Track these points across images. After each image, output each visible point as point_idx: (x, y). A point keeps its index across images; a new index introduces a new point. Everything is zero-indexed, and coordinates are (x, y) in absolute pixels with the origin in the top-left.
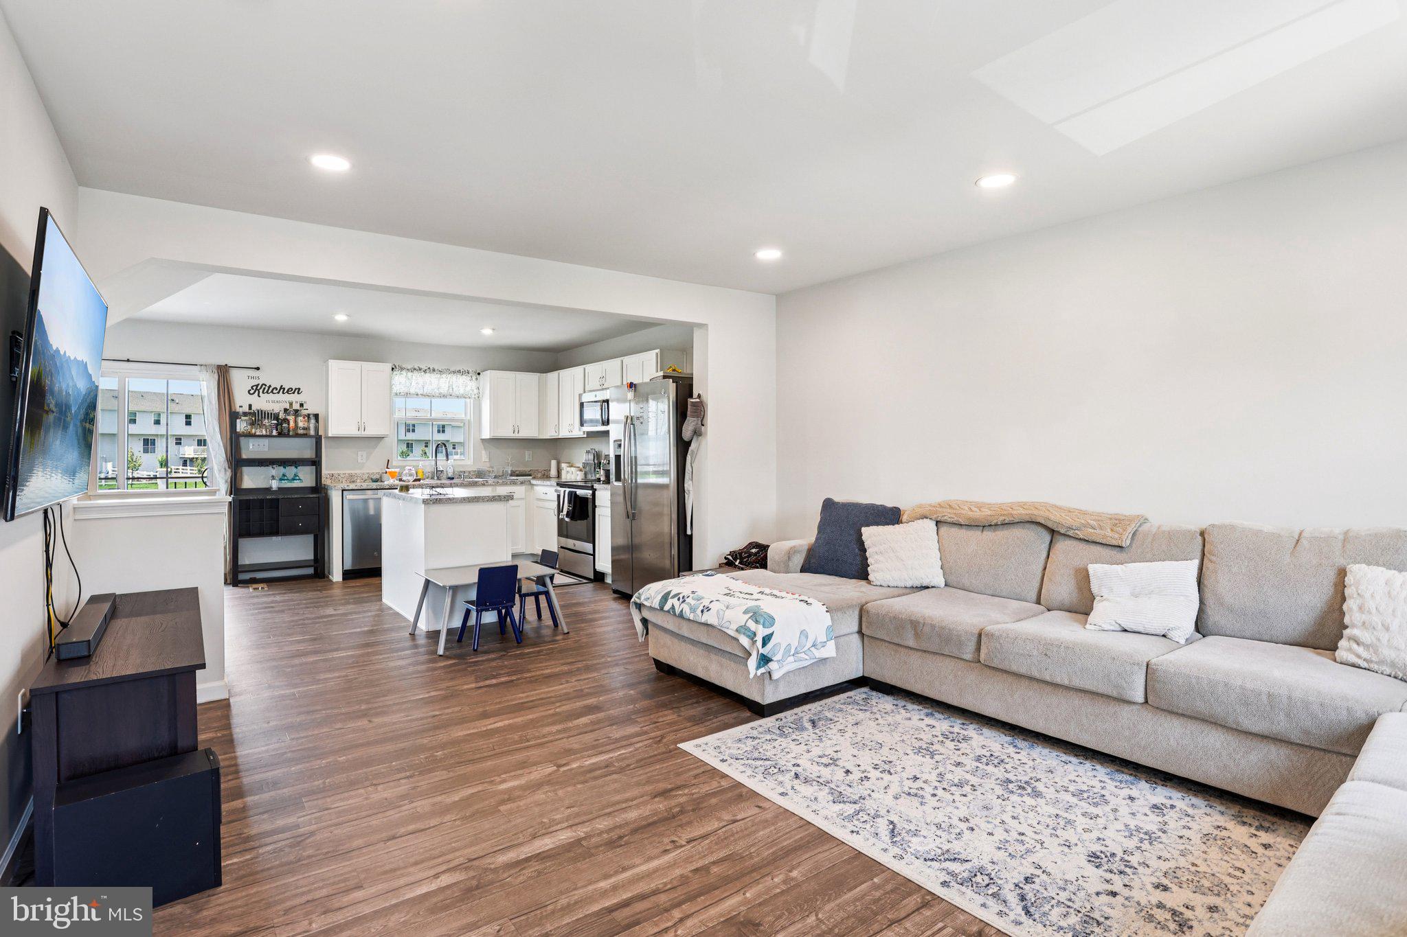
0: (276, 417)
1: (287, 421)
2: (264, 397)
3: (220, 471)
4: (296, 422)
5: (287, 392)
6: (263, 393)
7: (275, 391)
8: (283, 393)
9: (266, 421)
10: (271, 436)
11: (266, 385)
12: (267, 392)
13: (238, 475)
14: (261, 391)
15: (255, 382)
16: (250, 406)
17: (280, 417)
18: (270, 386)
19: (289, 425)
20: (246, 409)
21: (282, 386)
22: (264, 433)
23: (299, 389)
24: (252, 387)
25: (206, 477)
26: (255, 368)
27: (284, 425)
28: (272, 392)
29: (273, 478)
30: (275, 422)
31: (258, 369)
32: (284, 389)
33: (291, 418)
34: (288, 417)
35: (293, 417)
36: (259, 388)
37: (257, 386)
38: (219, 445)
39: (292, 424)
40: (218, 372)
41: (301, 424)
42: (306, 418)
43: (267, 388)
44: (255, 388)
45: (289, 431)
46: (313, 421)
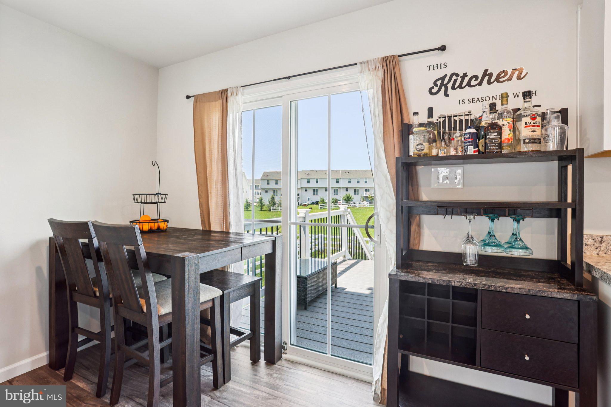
0: (476, 123)
1: (499, 129)
2: (456, 95)
3: (388, 219)
4: (514, 129)
5: (497, 80)
6: (453, 88)
7: (473, 82)
8: (489, 83)
9: (458, 133)
10: (464, 159)
11: (457, 75)
12: (460, 87)
13: (413, 228)
14: (450, 86)
15: (440, 73)
16: (430, 112)
17: (483, 124)
18: (465, 75)
19: (500, 134)
20: (423, 118)
21: (486, 71)
22: (452, 153)
23: (521, 70)
24: (435, 84)
25: (373, 227)
26: (438, 49)
27: (491, 136)
28: (469, 85)
29: (469, 239)
30: (473, 130)
31: (443, 48)
32: (491, 75)
33: (505, 123)
34: (500, 122)
35: (510, 120)
36: (445, 82)
37: (443, 78)
38: (387, 180)
39: (507, 133)
40: (383, 67)
41: (525, 132)
42: (539, 119)
43: (459, 79)
44: (439, 83)
45: (500, 146)
46: (555, 122)
